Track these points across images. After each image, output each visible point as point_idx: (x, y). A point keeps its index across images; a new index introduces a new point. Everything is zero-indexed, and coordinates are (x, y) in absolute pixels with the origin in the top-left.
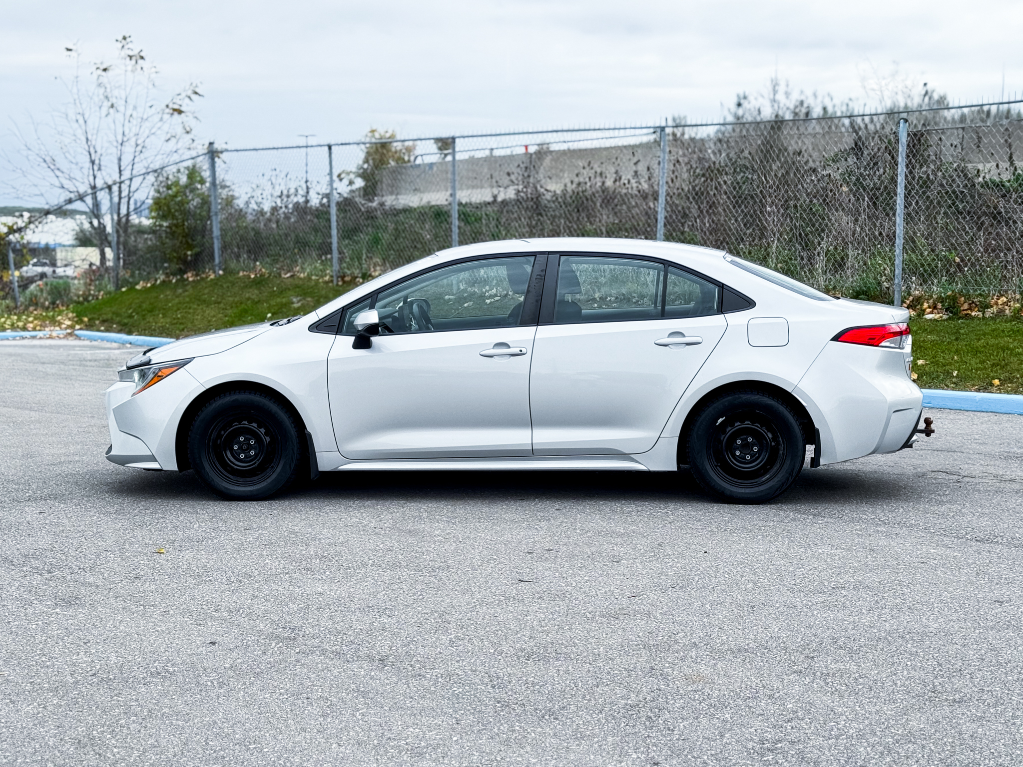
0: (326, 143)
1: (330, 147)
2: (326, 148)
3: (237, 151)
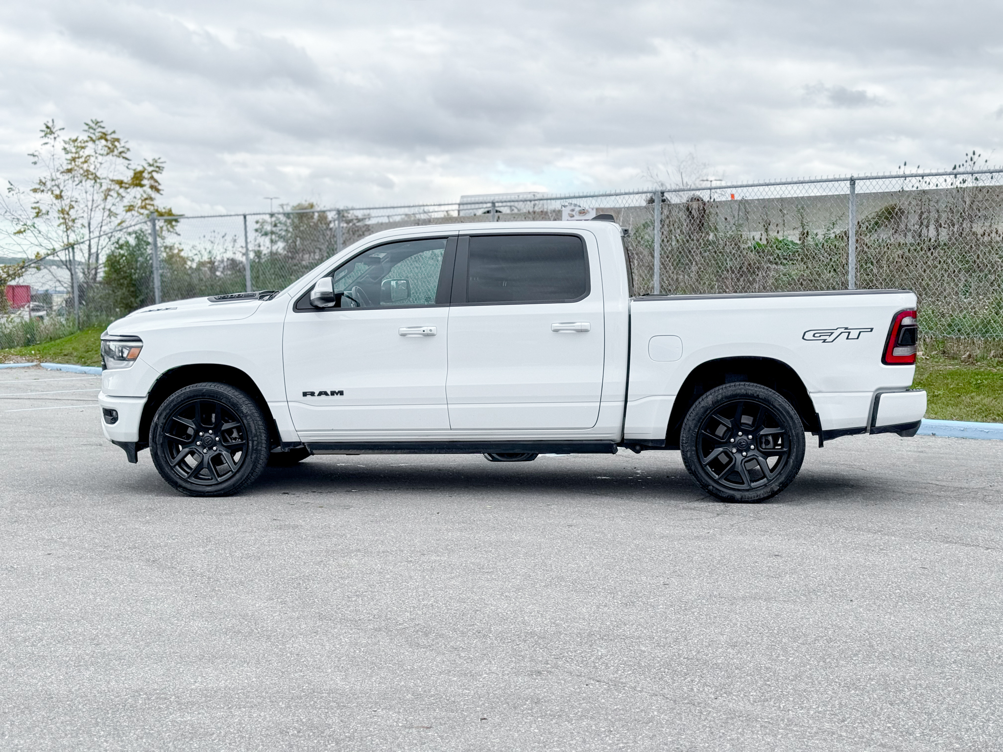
0: (242, 213)
1: (245, 217)
2: (242, 217)
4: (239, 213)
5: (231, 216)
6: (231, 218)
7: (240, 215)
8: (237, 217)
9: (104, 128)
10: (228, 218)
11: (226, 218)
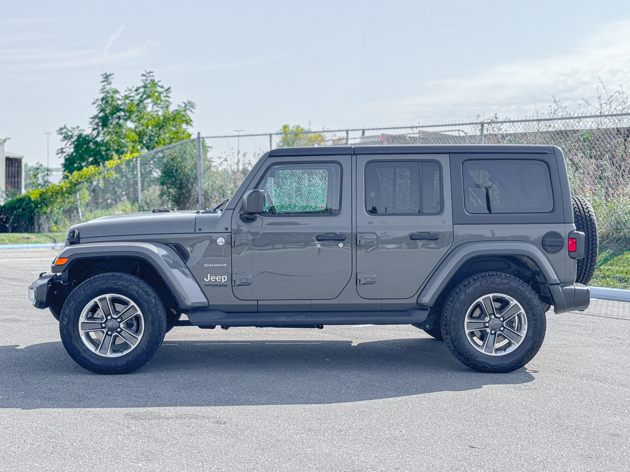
0: (268, 133)
1: (271, 137)
2: (269, 136)
3: (214, 137)
4: (266, 133)
5: (260, 135)
6: (260, 137)
7: (267, 135)
8: (264, 136)
9: (153, 76)
10: (258, 137)
11: (256, 137)
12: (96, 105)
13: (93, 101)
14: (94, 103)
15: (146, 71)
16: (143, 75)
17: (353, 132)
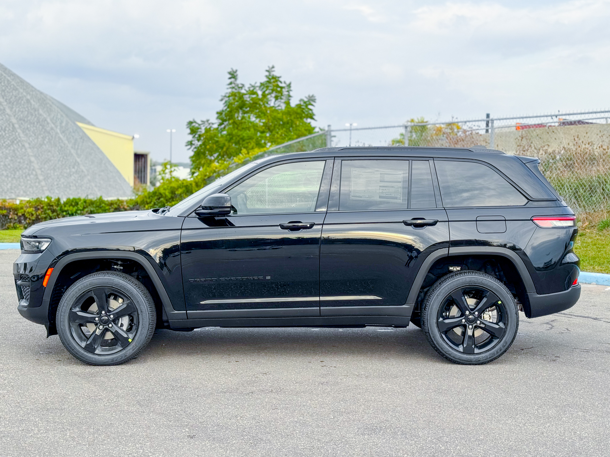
9: (275, 71)
12: (224, 101)
13: (220, 98)
14: (222, 100)
15: (269, 67)
16: (267, 71)
17: (498, 121)
